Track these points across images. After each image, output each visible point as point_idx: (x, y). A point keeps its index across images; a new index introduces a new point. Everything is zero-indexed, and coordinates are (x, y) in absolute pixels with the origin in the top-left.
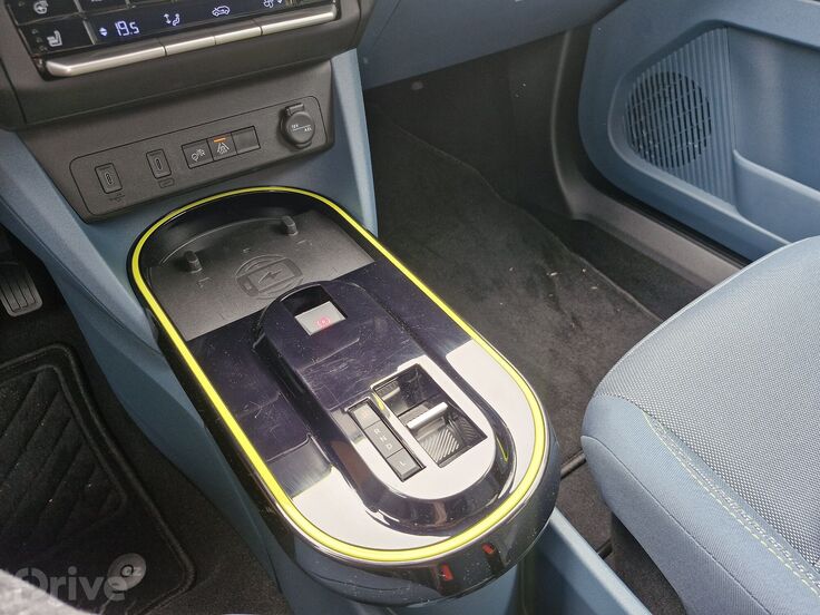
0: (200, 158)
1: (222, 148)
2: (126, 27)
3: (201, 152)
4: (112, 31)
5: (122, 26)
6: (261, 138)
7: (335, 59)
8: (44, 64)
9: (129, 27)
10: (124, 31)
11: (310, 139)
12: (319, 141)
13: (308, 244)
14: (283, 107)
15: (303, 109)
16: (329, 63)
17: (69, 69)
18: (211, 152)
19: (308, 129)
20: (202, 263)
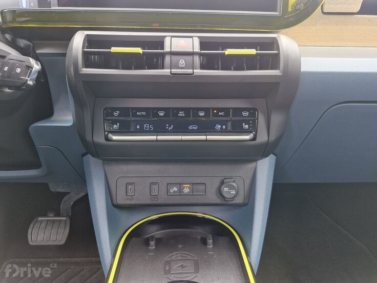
0: (174, 192)
1: (186, 190)
2: (148, 127)
3: (175, 189)
4: (142, 127)
5: (147, 126)
6: (207, 191)
7: (259, 162)
8: (107, 134)
9: (149, 126)
10: (147, 128)
11: (234, 198)
12: (239, 200)
13: (214, 255)
14: (222, 178)
15: (234, 182)
16: (255, 163)
17: (115, 138)
18: (180, 190)
19: (233, 192)
20: (156, 245)
